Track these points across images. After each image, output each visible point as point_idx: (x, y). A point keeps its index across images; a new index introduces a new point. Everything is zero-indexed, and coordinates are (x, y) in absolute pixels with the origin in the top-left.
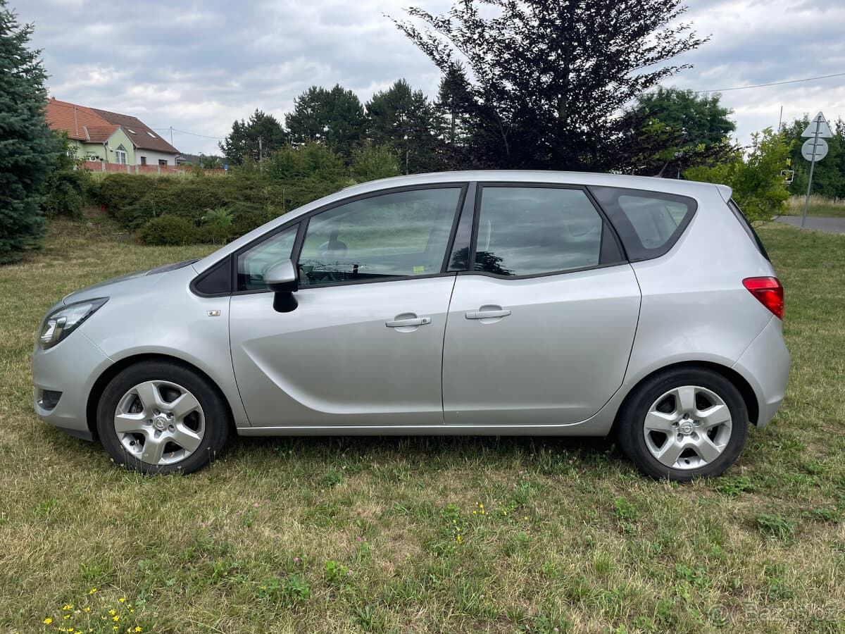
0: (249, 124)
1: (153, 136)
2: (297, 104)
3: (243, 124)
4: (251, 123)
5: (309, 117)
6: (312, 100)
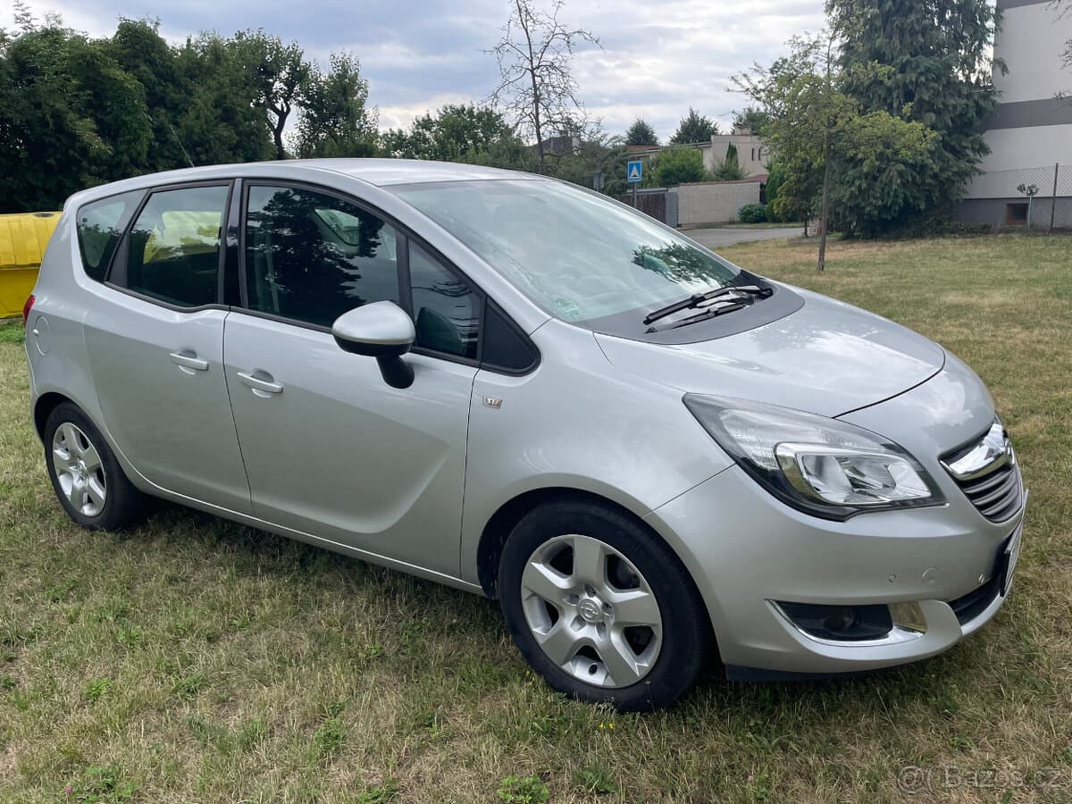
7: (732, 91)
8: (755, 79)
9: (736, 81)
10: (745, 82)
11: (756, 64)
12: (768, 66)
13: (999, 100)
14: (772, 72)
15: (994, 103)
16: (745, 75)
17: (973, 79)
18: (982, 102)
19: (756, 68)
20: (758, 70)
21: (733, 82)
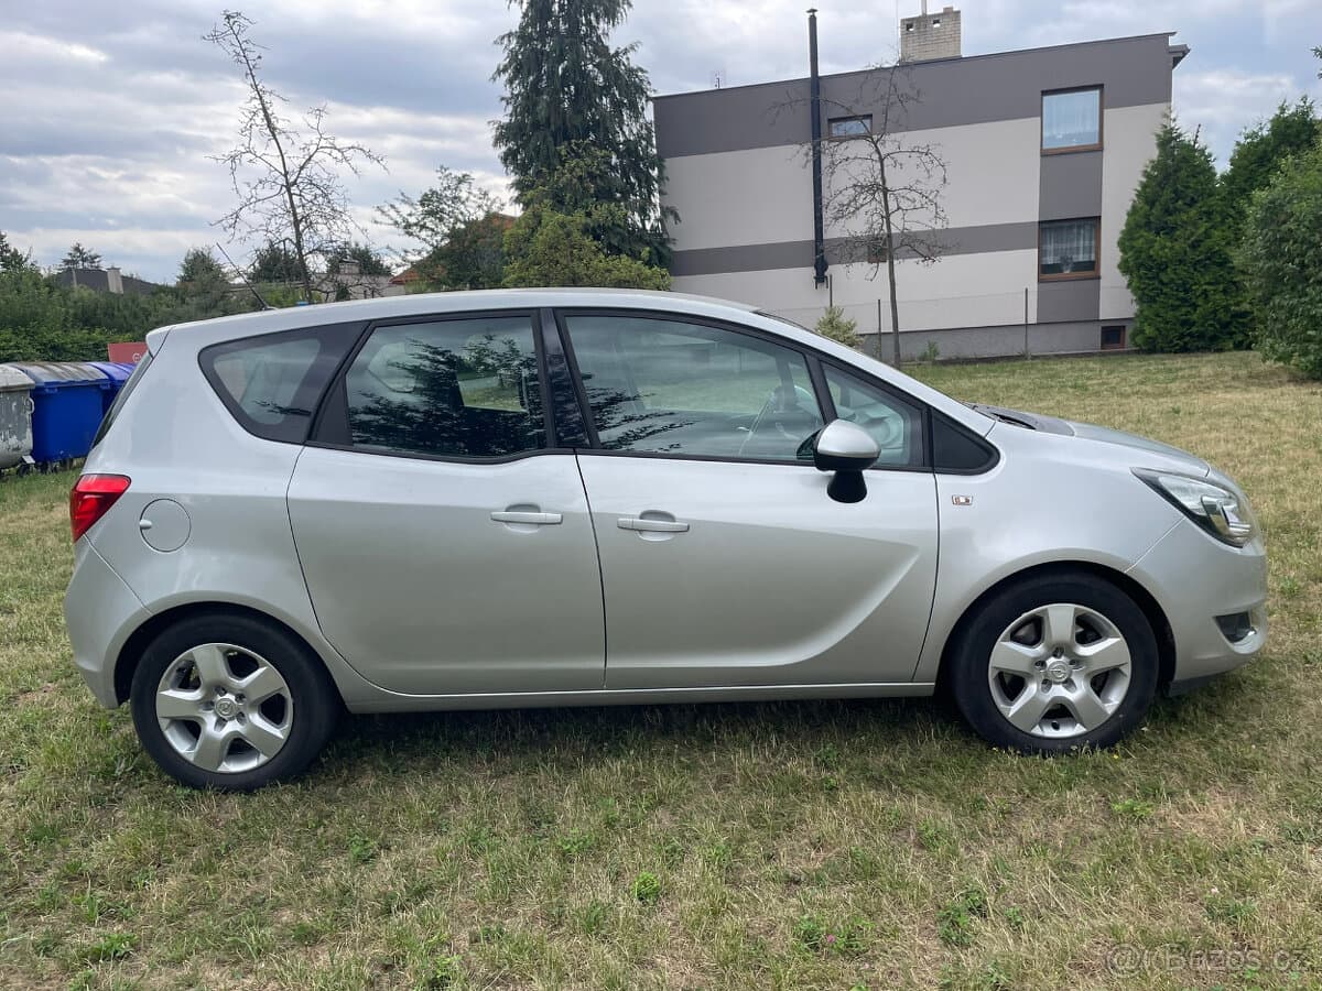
7: (381, 223)
8: (405, 209)
9: (383, 212)
10: (392, 213)
11: (402, 194)
12: (417, 198)
13: (675, 248)
14: (423, 205)
15: (669, 250)
16: (392, 206)
17: (648, 227)
18: (660, 248)
19: (401, 197)
20: (407, 201)
21: (379, 213)
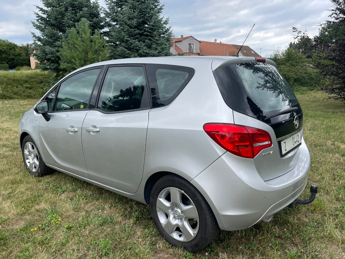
0: (297, 43)
1: (253, 53)
2: (320, 31)
3: (294, 43)
4: (298, 42)
5: (326, 36)
6: (329, 28)
